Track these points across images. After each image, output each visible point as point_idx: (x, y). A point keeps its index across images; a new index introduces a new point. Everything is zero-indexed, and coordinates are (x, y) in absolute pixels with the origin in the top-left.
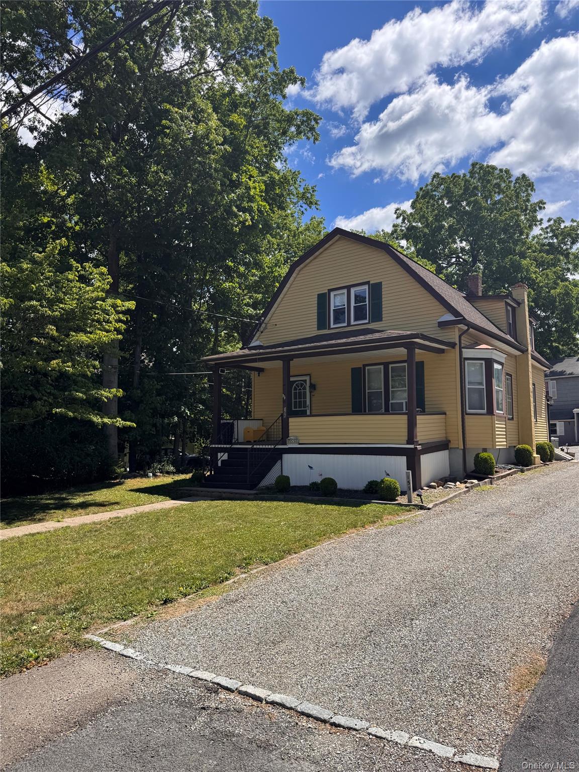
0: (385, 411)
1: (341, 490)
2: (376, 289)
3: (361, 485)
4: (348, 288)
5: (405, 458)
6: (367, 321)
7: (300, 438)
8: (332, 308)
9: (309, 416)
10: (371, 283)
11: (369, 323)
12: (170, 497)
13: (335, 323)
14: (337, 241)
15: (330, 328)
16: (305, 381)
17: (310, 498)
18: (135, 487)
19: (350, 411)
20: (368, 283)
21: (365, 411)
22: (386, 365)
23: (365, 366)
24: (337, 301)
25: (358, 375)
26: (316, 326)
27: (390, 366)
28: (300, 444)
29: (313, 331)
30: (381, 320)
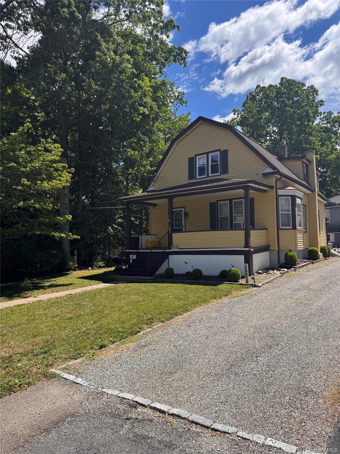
0: (230, 228)
1: (204, 276)
2: (224, 154)
3: (217, 273)
4: (207, 153)
5: (243, 256)
6: (219, 174)
7: (179, 245)
8: (197, 166)
9: (184, 232)
10: (221, 150)
11: (220, 175)
12: (102, 281)
13: (199, 175)
14: (200, 124)
15: (196, 179)
16: (181, 211)
17: (186, 281)
18: (81, 276)
19: (209, 228)
20: (219, 150)
21: (218, 228)
22: (231, 200)
23: (218, 201)
24: (200, 162)
25: (214, 207)
26: (188, 177)
27: (233, 201)
28: (179, 249)
29: (187, 181)
30: (228, 173)
